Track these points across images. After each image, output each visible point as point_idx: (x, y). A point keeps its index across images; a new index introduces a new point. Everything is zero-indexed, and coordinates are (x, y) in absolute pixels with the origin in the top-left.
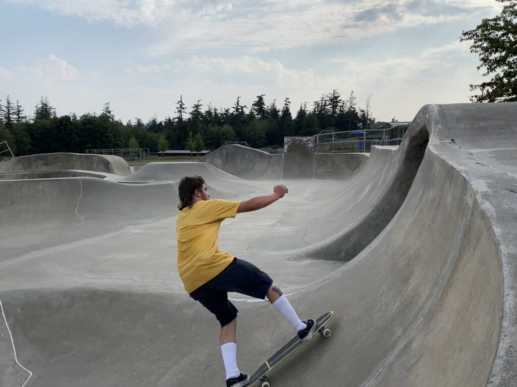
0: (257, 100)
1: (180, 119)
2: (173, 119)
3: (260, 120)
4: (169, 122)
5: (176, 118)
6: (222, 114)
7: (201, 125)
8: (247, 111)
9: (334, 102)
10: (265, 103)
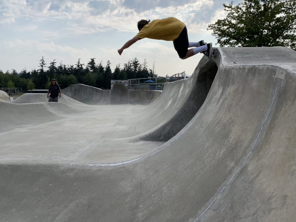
0: (91, 61)
1: (42, 70)
2: (38, 70)
3: (92, 72)
4: (35, 73)
5: (39, 70)
6: (68, 68)
7: (55, 75)
8: (84, 67)
9: (135, 65)
10: (95, 63)
